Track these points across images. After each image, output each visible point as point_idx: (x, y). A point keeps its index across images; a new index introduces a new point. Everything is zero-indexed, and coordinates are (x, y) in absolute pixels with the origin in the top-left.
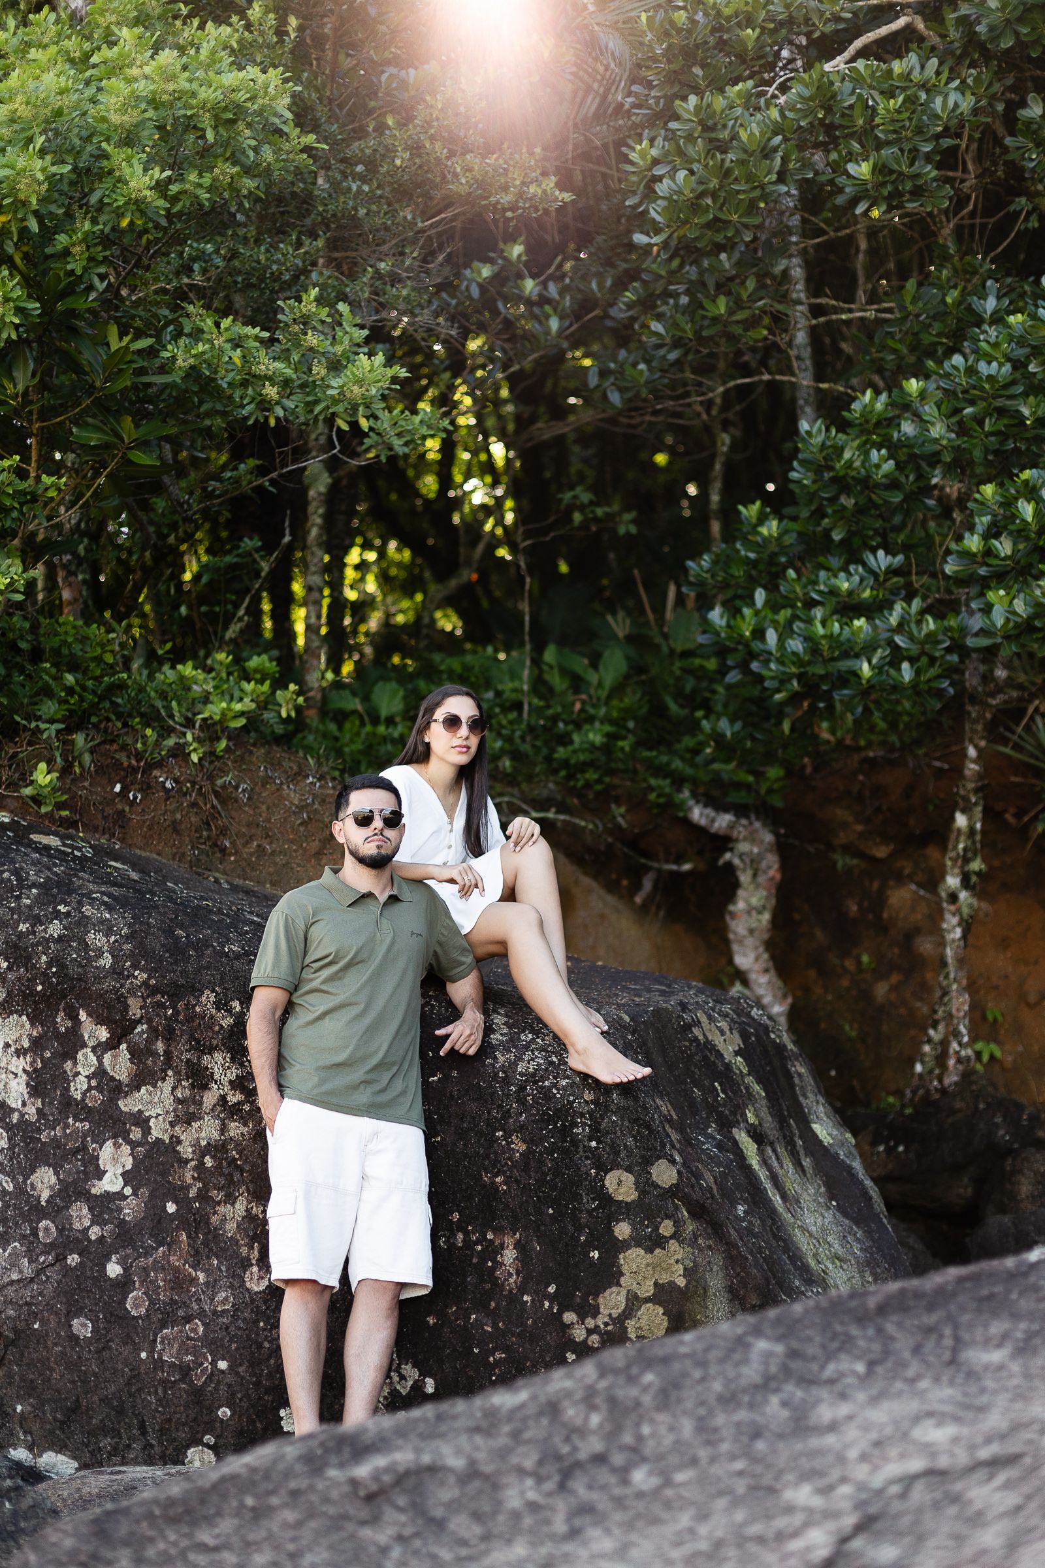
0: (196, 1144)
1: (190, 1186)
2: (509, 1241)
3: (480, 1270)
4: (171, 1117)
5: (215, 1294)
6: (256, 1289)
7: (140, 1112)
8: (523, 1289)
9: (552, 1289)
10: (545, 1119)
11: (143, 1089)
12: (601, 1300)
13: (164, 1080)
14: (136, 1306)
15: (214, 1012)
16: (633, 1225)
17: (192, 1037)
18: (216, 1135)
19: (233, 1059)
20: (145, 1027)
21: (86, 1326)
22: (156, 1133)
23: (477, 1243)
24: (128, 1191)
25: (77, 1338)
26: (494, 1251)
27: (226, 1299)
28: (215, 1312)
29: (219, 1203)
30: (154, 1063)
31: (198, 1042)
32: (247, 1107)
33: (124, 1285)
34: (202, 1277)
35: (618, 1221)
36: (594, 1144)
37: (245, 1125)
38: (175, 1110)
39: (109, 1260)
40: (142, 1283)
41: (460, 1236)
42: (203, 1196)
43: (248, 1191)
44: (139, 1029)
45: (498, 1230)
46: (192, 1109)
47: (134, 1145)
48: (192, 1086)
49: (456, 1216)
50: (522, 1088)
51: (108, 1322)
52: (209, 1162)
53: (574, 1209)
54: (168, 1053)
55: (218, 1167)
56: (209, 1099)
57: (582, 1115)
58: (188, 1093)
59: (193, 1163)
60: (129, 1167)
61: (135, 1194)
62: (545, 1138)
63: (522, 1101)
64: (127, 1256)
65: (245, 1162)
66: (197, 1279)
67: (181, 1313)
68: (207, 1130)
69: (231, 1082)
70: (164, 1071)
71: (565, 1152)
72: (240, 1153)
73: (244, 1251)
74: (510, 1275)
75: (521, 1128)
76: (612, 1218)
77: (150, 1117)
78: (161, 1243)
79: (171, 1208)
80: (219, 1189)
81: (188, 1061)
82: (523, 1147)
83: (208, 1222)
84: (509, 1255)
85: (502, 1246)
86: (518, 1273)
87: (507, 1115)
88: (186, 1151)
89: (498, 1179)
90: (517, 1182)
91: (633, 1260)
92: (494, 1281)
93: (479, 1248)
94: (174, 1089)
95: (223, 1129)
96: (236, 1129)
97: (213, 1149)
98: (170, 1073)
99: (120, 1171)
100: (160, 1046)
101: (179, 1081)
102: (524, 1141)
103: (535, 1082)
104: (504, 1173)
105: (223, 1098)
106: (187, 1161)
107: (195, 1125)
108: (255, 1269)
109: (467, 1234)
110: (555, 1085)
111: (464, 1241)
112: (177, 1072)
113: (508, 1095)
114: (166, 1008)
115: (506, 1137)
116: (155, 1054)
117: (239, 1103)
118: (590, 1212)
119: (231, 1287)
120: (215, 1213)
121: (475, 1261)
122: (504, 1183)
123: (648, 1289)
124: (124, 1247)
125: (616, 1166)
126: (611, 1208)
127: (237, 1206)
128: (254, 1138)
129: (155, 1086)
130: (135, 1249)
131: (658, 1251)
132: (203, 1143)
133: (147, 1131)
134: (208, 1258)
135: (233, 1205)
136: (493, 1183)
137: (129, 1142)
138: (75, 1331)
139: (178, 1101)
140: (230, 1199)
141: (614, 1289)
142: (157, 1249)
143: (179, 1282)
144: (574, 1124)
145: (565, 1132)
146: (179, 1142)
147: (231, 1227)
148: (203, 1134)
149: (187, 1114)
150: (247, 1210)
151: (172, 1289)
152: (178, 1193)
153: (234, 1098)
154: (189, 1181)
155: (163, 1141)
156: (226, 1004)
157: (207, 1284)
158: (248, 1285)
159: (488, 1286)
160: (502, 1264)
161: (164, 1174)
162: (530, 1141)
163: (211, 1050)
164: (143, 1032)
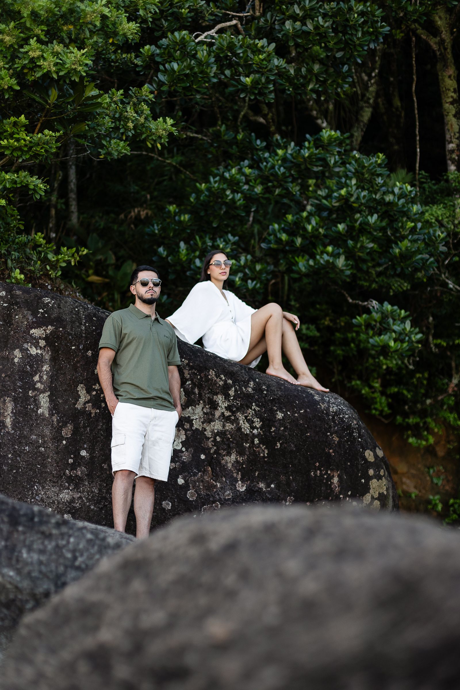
0: (212, 431)
1: (211, 448)
2: (336, 474)
3: (326, 484)
4: (202, 420)
5: (225, 492)
6: (241, 490)
7: (189, 417)
8: (340, 493)
9: (349, 493)
10: (344, 430)
11: (190, 408)
12: (364, 498)
13: (199, 405)
14: (192, 496)
15: (216, 378)
16: (374, 470)
17: (209, 388)
18: (221, 428)
19: (225, 398)
20: (190, 382)
21: (169, 504)
22: (195, 426)
23: (325, 474)
24: (184, 449)
25: (164, 509)
26: (330, 478)
27: (229, 494)
28: (225, 499)
29: (224, 455)
30: (195, 397)
31: (211, 390)
32: (233, 418)
33: (185, 487)
34: (219, 485)
35: (370, 469)
36: (360, 440)
37: (233, 425)
38: (204, 417)
39: (178, 477)
40: (193, 487)
41: (318, 472)
42: (216, 452)
43: (236, 451)
44: (188, 383)
45: (332, 470)
46: (210, 417)
47: (186, 430)
48: (210, 408)
49: (317, 464)
50: (333, 417)
51: (179, 503)
52: (218, 439)
53: (356, 463)
54: (200, 394)
55: (223, 441)
56: (217, 414)
57: (355, 429)
58: (208, 410)
59: (212, 439)
60: (184, 440)
61: (187, 450)
62: (345, 437)
63: (334, 422)
64: (186, 476)
65: (234, 439)
66: (217, 485)
67: (211, 499)
68: (217, 426)
69: (225, 407)
70: (199, 401)
71: (351, 442)
72: (231, 436)
73: (235, 475)
74: (336, 487)
75: (336, 432)
76: (368, 468)
77: (193, 419)
78: (200, 471)
79: (203, 457)
80: (224, 450)
81: (209, 397)
82: (337, 439)
83: (220, 463)
84: (336, 480)
85: (333, 476)
86: (339, 487)
87: (330, 427)
88: (208, 434)
89: (331, 451)
90: (338, 452)
91: (374, 483)
92: (331, 489)
93: (326, 476)
94: (203, 408)
95: (224, 426)
96: (229, 426)
97: (219, 434)
98: (201, 402)
99: (180, 441)
100: (196, 391)
101: (205, 405)
102: (338, 437)
103: (337, 416)
104: (333, 449)
105: (223, 413)
106: (209, 438)
107: (213, 423)
108: (240, 482)
109: (321, 471)
110: (344, 417)
111: (320, 474)
112: (204, 402)
113: (329, 419)
114: (197, 375)
115: (331, 435)
116: (194, 393)
117: (230, 416)
118: (362, 465)
119: (231, 489)
120: (223, 459)
121: (324, 481)
122: (333, 452)
123: (376, 495)
124: (184, 472)
125: (368, 449)
126: (368, 465)
127: (232, 457)
128: (237, 430)
129: (195, 407)
130: (189, 473)
131: (380, 481)
132: (216, 431)
133: (192, 425)
134: (222, 477)
135: (230, 456)
136: (329, 452)
137: (184, 429)
138: (163, 506)
139: (204, 413)
140: (229, 454)
141: (368, 494)
142: (198, 473)
143: (210, 487)
144: (353, 432)
145: (351, 434)
146: (205, 430)
147: (230, 465)
148: (216, 428)
149: (209, 419)
150: (236, 459)
151: (207, 490)
152: (205, 451)
153: (227, 414)
154: (211, 446)
155: (198, 429)
156: (219, 376)
157: (221, 488)
158: (238, 488)
159: (329, 491)
160: (333, 483)
161: (200, 443)
162: (340, 437)
163: (217, 394)
164: (189, 384)
